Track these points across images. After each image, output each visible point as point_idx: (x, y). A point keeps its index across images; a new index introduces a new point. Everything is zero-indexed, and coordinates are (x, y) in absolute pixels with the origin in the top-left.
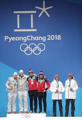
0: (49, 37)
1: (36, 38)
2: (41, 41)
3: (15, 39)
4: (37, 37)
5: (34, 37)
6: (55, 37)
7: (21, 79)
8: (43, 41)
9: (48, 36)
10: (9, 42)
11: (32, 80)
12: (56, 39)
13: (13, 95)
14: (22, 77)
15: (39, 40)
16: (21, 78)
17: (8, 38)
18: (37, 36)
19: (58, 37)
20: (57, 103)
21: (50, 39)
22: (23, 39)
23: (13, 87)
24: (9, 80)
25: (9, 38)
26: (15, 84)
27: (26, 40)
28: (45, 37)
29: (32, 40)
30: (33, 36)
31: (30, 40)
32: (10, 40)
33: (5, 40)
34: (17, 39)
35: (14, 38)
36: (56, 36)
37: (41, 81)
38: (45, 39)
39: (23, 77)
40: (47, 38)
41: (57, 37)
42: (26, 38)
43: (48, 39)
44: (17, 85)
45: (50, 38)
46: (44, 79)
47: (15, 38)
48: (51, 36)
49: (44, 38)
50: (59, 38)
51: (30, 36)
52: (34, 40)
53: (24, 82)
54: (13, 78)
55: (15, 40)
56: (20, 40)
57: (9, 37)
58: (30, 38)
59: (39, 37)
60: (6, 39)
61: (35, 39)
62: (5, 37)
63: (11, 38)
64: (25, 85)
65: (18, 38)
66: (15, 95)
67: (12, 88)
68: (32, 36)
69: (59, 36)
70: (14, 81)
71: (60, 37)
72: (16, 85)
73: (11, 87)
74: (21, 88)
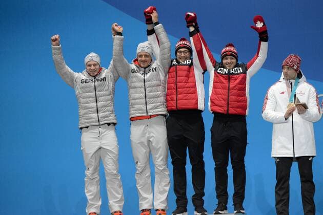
20: (294, 174)
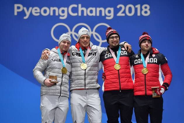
0: (121, 8)
1: (91, 12)
2: (101, 18)
3: (40, 13)
4: (94, 9)
5: (84, 9)
6: (136, 9)
7: (82, 54)
8: (107, 18)
9: (118, 7)
10: (26, 18)
11: (116, 59)
12: (139, 14)
13: (57, 104)
14: (85, 49)
15: (98, 14)
16: (81, 52)
17: (23, 10)
18: (93, 7)
19: (144, 10)
21: (124, 15)
22: (58, 11)
23: (59, 79)
24: (46, 58)
25: (25, 9)
26: (64, 68)
27: (66, 14)
28: (112, 9)
29: (80, 14)
30: (82, 7)
31: (76, 14)
32: (28, 14)
33: (16, 14)
34: (45, 11)
35: (36, 10)
36: (138, 6)
37: (146, 61)
38: (112, 14)
39: (89, 51)
40: (117, 11)
41: (141, 10)
42: (66, 9)
43: (120, 14)
44: (71, 73)
45: (124, 12)
46: (154, 56)
47: (40, 9)
48: (125, 7)
49: (109, 12)
50: (146, 12)
51: (75, 6)
52: (85, 14)
53: (91, 63)
54: (58, 51)
55: (38, 14)
56: (52, 14)
57: (24, 6)
58: (75, 10)
59: (98, 9)
60: (16, 11)
61: (87, 12)
62: (16, 6)
63: (30, 8)
64: (94, 75)
65: (47, 9)
66: (64, 105)
67: (54, 80)
68: (80, 5)
69: (146, 8)
70: (60, 60)
71: (147, 10)
72: (68, 73)
73: (51, 77)
74: (83, 81)
